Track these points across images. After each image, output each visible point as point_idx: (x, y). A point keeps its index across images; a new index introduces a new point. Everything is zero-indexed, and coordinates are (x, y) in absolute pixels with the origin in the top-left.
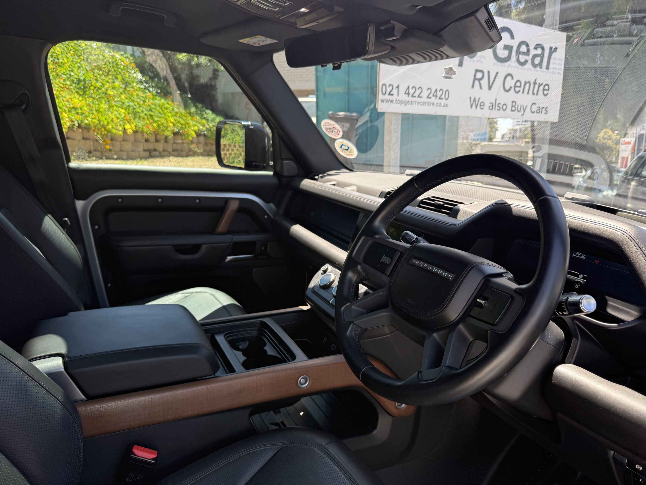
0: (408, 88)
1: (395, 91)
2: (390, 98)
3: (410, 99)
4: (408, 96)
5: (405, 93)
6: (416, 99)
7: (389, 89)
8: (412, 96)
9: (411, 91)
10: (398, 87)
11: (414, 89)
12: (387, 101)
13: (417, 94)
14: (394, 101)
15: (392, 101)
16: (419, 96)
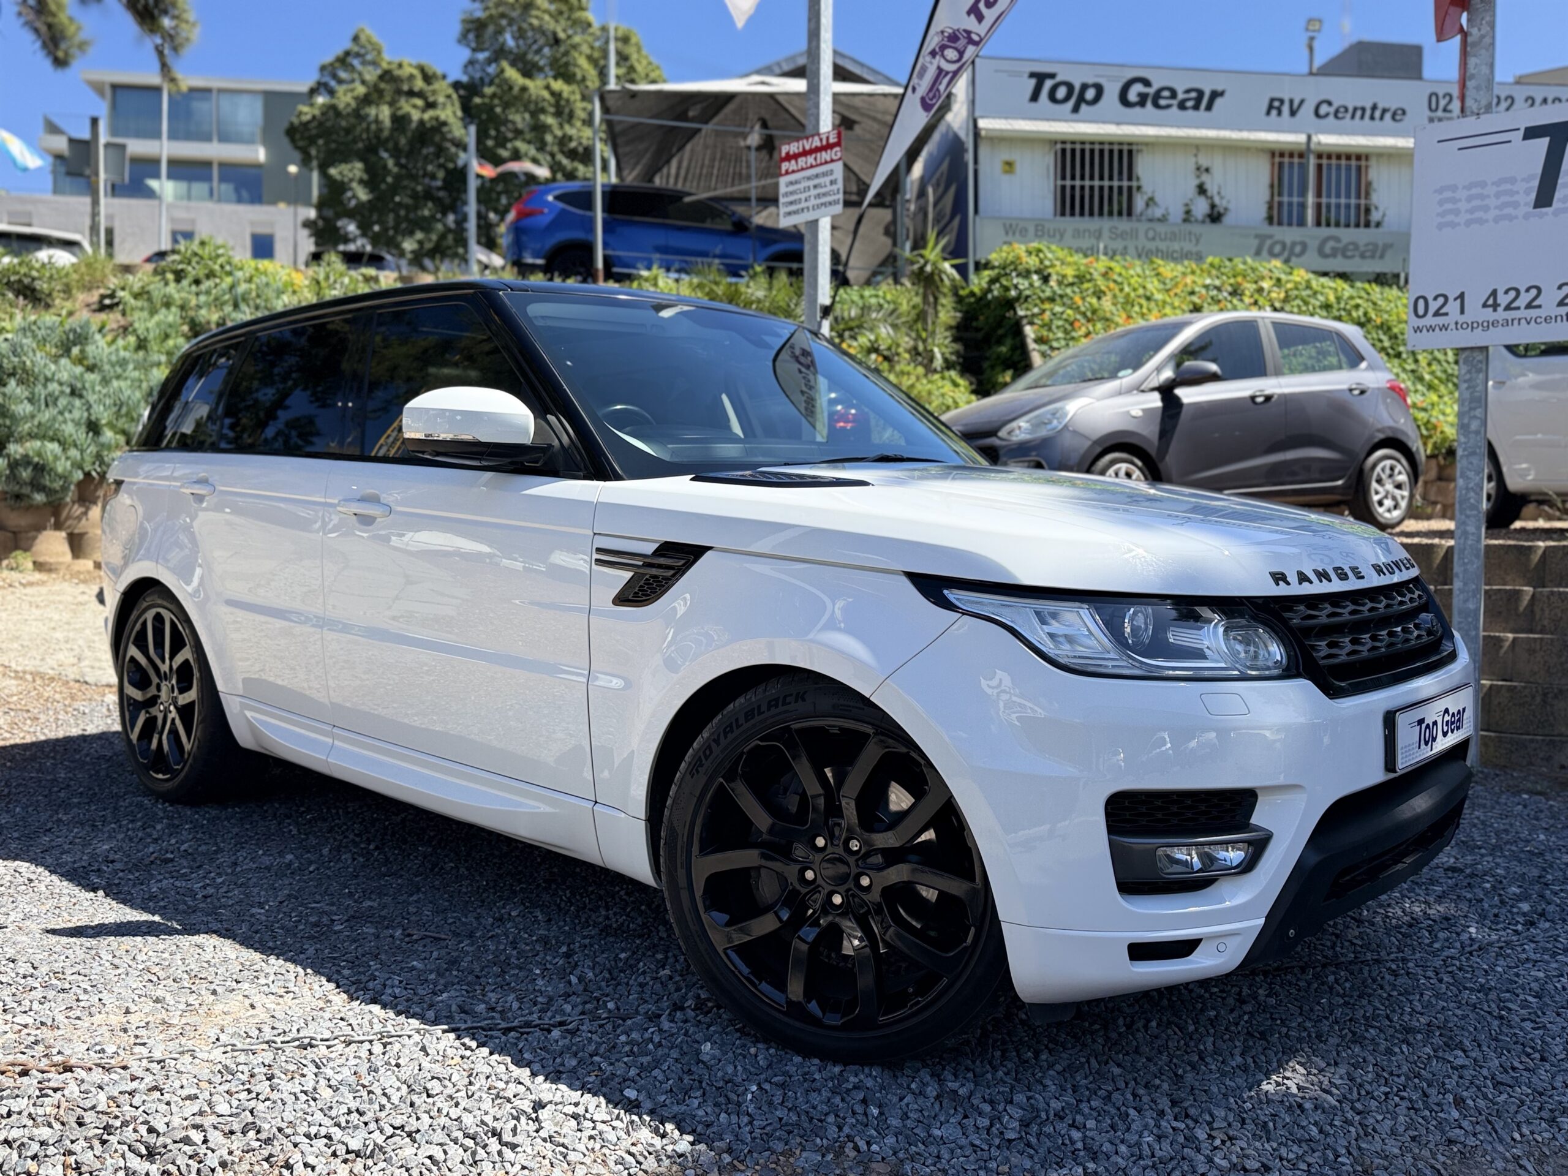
0: (1494, 293)
1: (1453, 307)
2: (1440, 320)
3: (1501, 314)
4: (1495, 310)
5: (1485, 305)
6: (1523, 313)
7: (1434, 306)
8: (1508, 308)
9: (1503, 300)
10: (1461, 296)
11: (1512, 294)
12: (1431, 329)
13: (1522, 301)
14: (1453, 326)
15: (1444, 327)
16: (1529, 306)
